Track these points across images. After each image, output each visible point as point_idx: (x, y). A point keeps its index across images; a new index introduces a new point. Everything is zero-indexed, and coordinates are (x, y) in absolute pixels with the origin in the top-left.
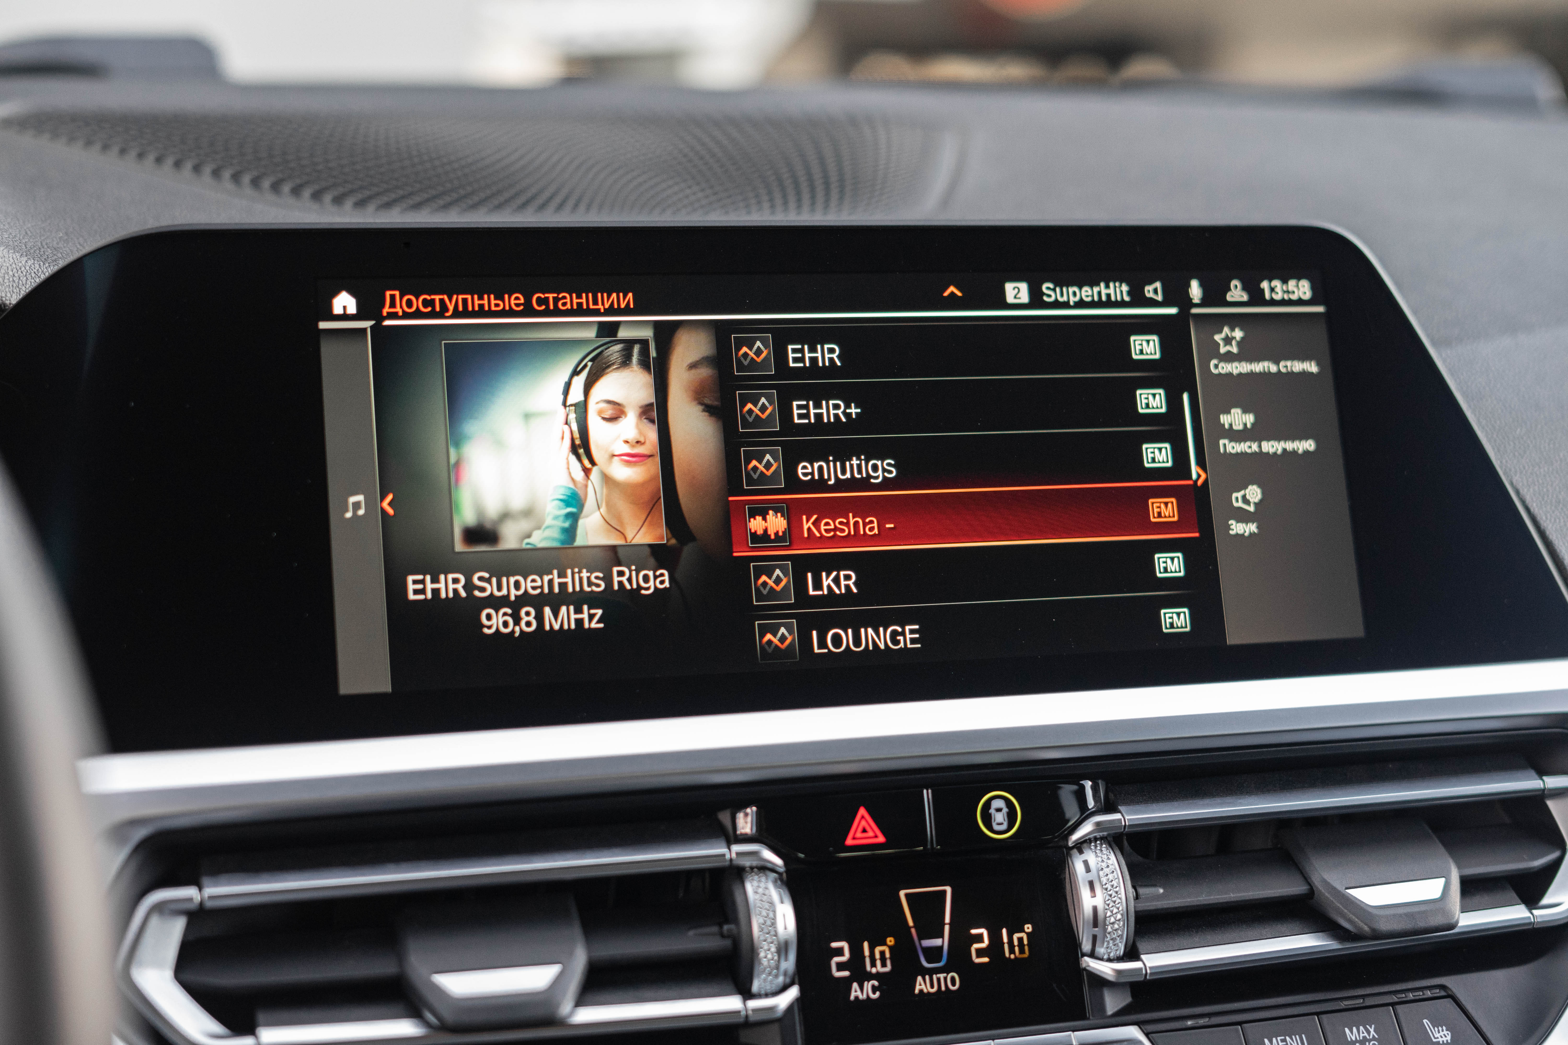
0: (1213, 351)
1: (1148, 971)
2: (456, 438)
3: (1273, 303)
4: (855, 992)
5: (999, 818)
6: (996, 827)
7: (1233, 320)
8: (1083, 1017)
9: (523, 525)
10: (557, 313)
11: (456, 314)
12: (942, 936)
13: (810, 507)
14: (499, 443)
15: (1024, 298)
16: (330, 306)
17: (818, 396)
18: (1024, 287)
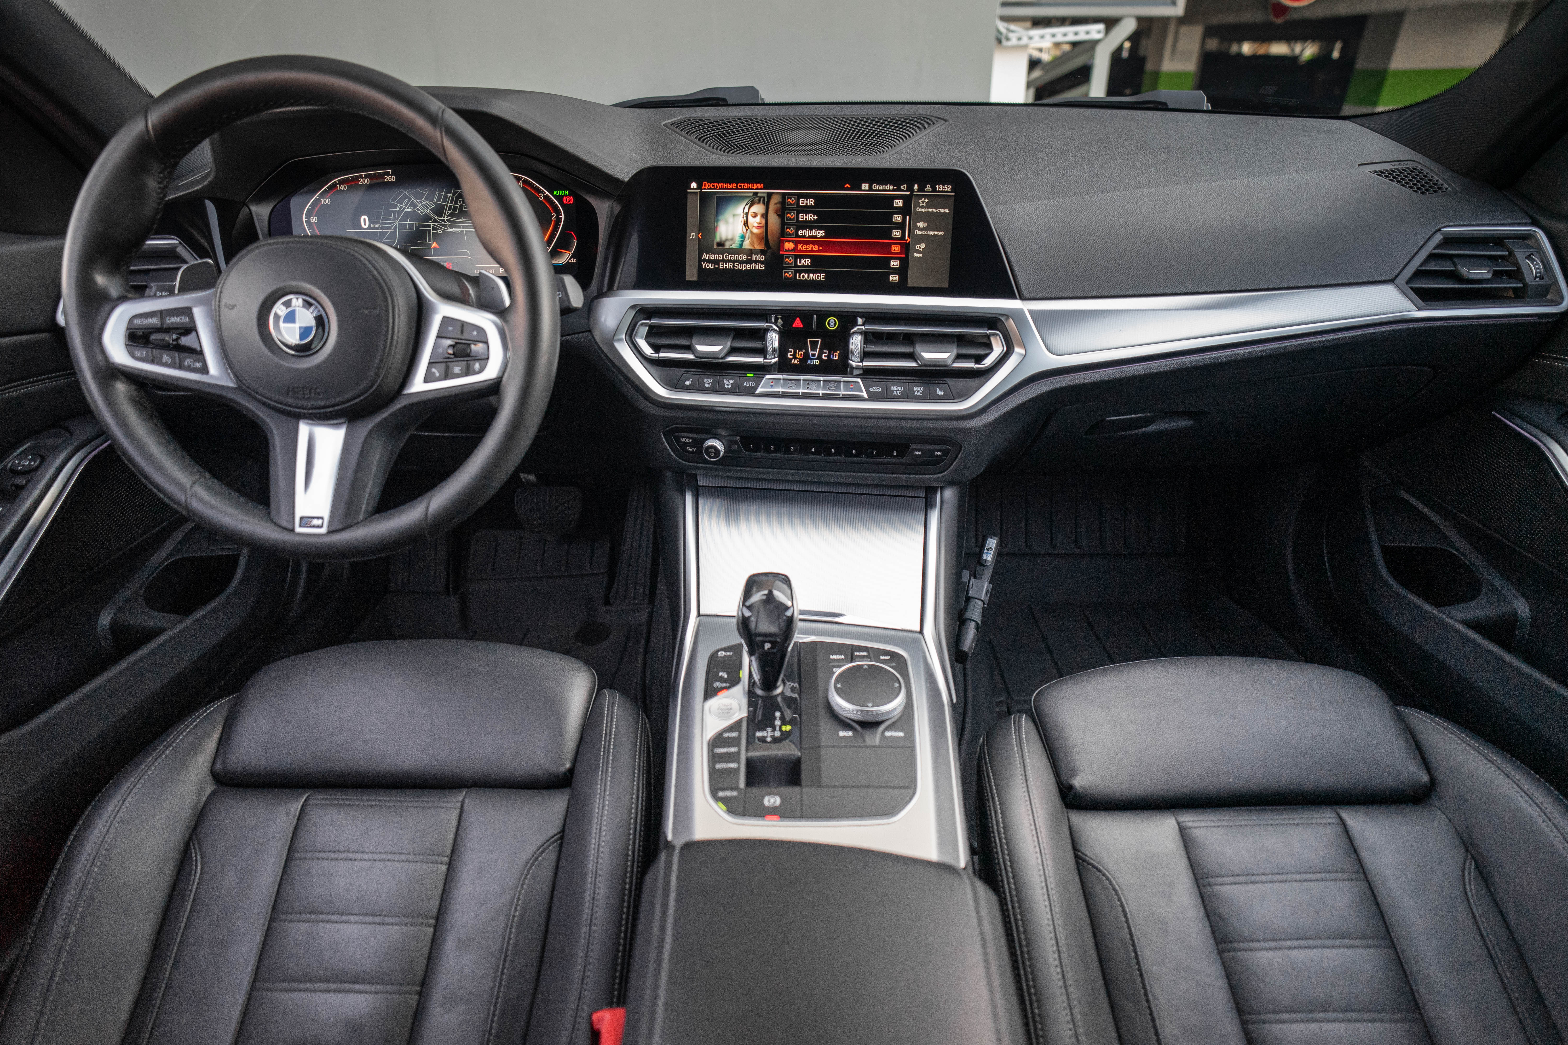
0: (918, 205)
1: (865, 366)
2: (717, 221)
3: (939, 192)
4: (793, 361)
5: (832, 324)
6: (831, 326)
7: (925, 196)
8: (847, 375)
9: (730, 243)
10: (744, 189)
11: (720, 189)
12: (816, 351)
13: (800, 242)
14: (727, 222)
15: (867, 188)
16: (690, 186)
17: (806, 213)
18: (867, 185)
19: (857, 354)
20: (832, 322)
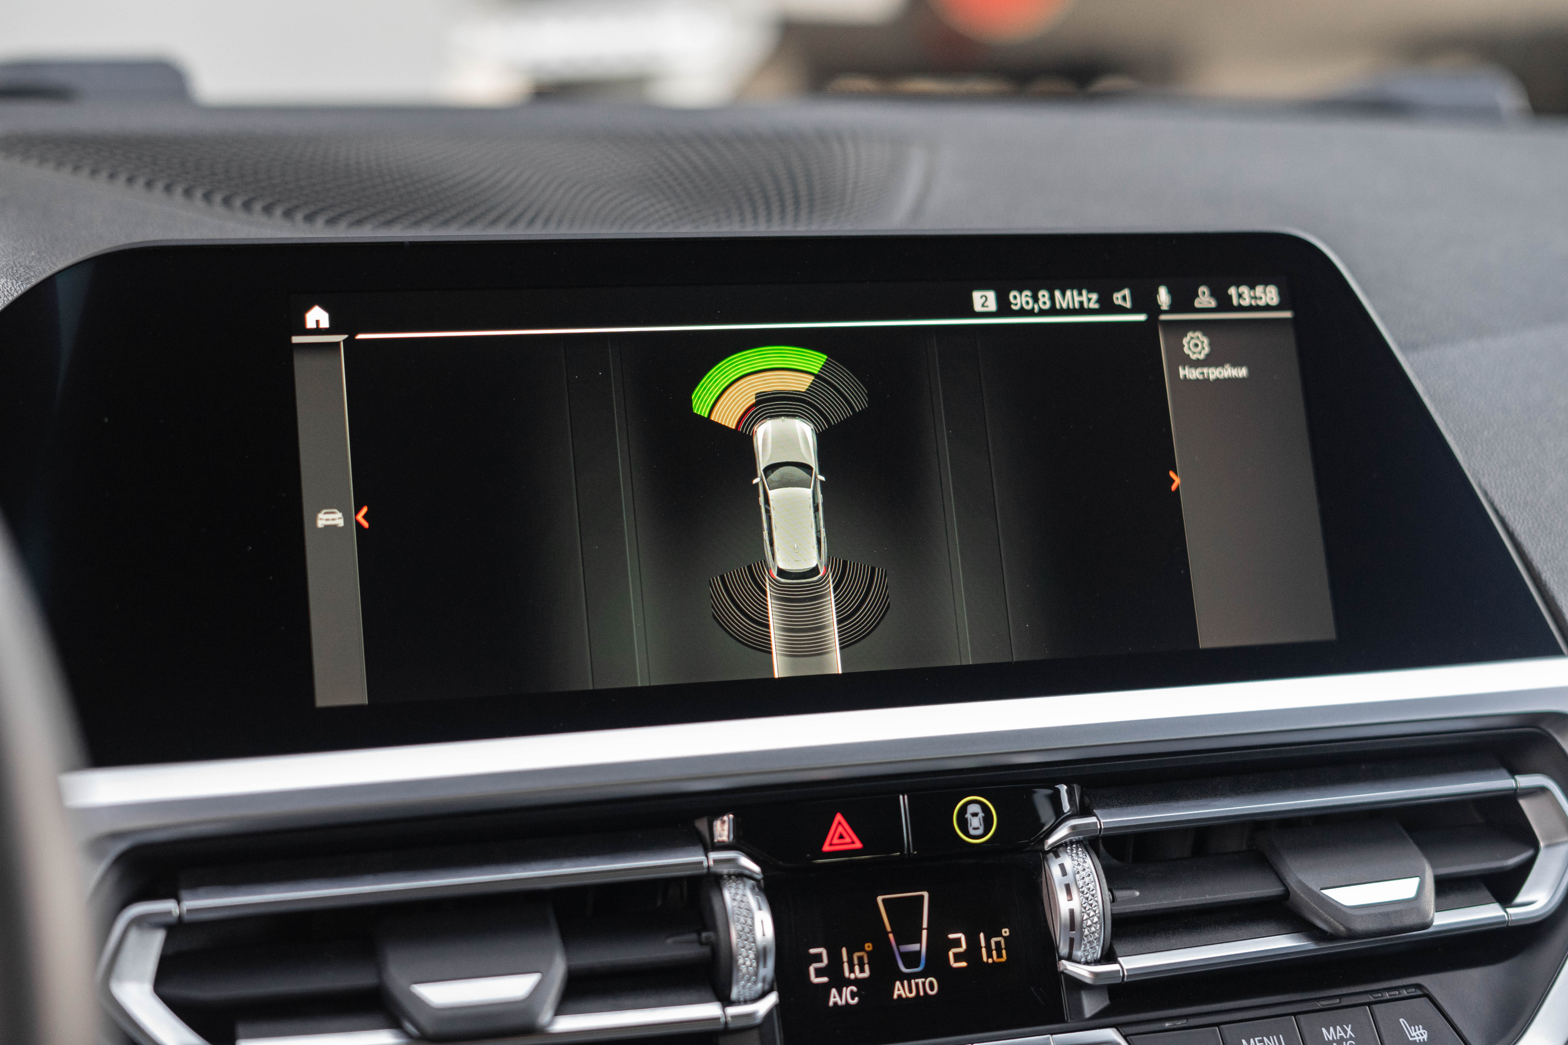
0: (1182, 358)
1: (1126, 974)
3: (1241, 308)
4: (833, 998)
5: (976, 823)
6: (972, 832)
7: (1199, 326)
8: (1062, 1020)
12: (919, 941)
15: (992, 306)
16: (303, 321)
18: (991, 295)
19: (1093, 929)
20: (975, 815)
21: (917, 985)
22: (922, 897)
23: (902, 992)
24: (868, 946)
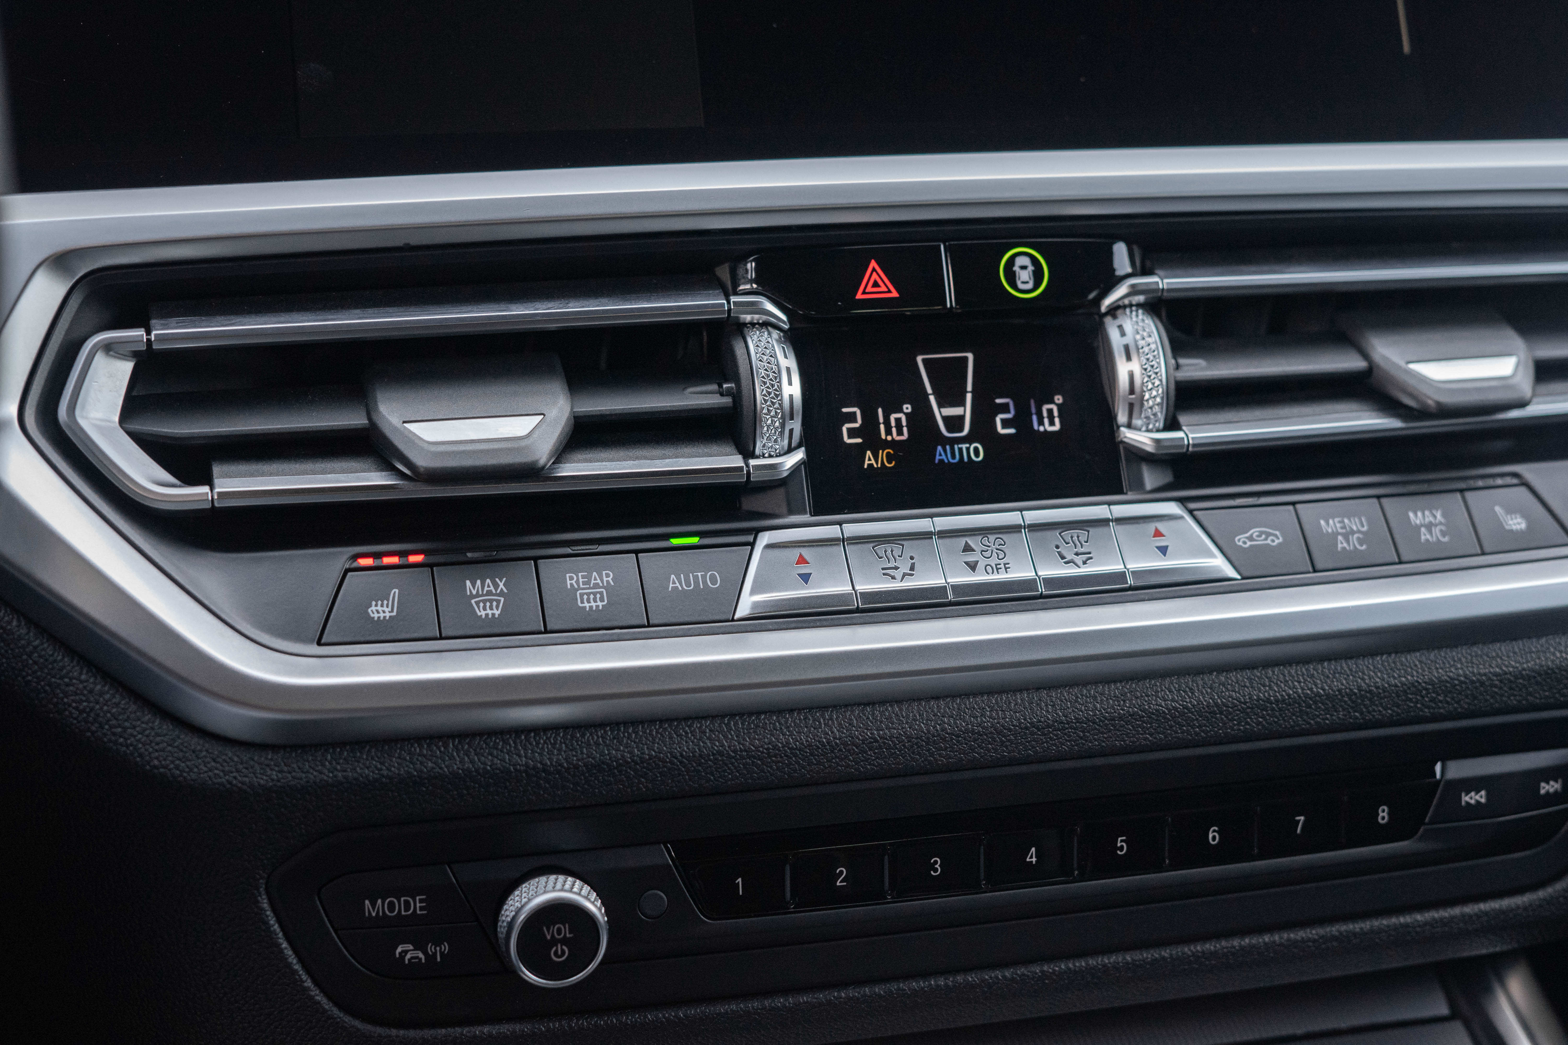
1: (1191, 442)
4: (869, 459)
5: (1025, 277)
6: (1021, 286)
8: (1121, 492)
12: (962, 404)
19: (1154, 393)
20: (1024, 268)
21: (960, 450)
22: (966, 359)
23: (944, 457)
24: (907, 408)
